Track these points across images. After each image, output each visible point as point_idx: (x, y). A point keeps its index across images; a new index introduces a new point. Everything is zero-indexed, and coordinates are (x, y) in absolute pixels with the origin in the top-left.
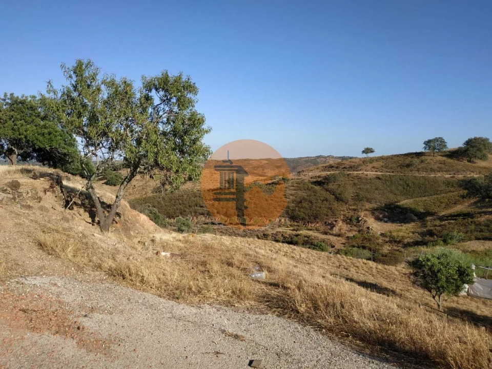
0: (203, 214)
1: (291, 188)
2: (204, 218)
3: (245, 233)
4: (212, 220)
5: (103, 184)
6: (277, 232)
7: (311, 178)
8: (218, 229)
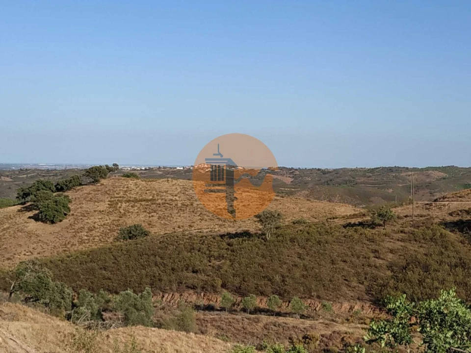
0: (194, 288)
1: (396, 236)
2: (194, 297)
3: (266, 332)
4: (209, 300)
5: (30, 218)
6: (334, 332)
7: (451, 214)
8: (214, 320)
